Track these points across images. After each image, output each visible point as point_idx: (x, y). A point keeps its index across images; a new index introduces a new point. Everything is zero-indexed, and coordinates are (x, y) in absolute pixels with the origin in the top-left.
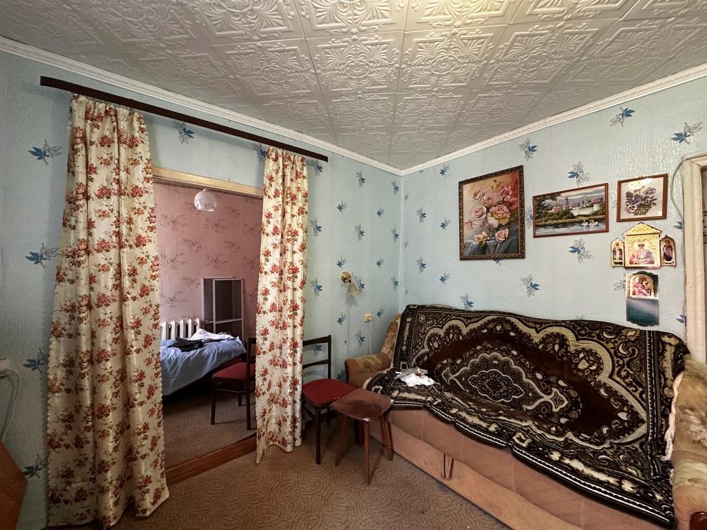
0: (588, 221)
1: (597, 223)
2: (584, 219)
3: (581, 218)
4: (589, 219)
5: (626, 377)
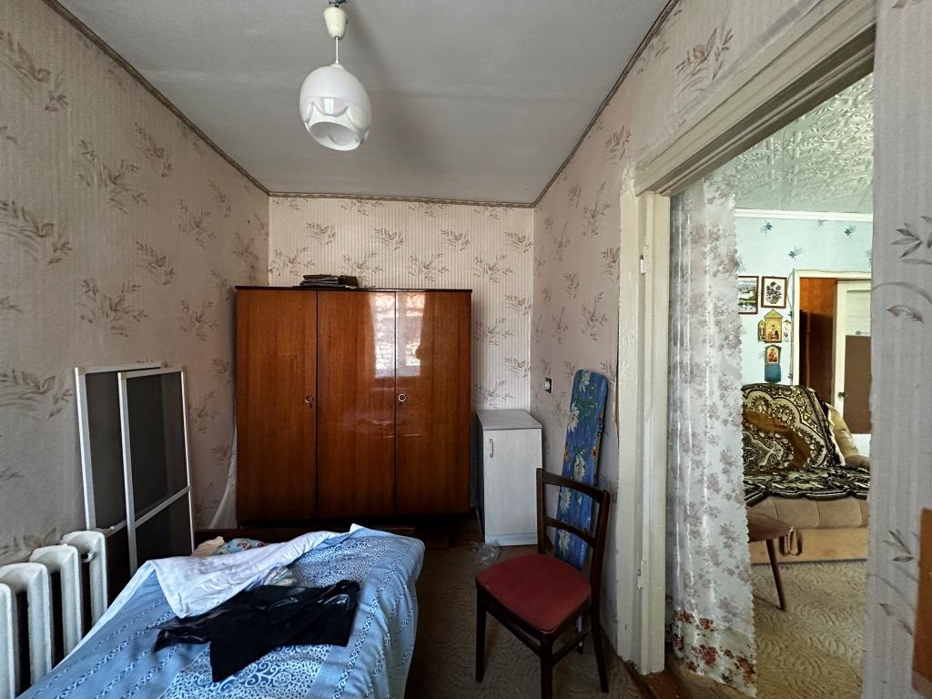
1: (751, 306)
3: (742, 301)
4: (747, 302)
5: (808, 419)
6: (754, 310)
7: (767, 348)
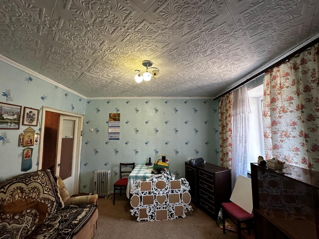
0: (11, 123)
1: (15, 124)
2: (9, 121)
3: (8, 120)
4: (12, 121)
6: (17, 127)
7: (24, 150)
